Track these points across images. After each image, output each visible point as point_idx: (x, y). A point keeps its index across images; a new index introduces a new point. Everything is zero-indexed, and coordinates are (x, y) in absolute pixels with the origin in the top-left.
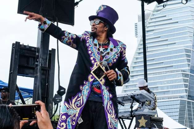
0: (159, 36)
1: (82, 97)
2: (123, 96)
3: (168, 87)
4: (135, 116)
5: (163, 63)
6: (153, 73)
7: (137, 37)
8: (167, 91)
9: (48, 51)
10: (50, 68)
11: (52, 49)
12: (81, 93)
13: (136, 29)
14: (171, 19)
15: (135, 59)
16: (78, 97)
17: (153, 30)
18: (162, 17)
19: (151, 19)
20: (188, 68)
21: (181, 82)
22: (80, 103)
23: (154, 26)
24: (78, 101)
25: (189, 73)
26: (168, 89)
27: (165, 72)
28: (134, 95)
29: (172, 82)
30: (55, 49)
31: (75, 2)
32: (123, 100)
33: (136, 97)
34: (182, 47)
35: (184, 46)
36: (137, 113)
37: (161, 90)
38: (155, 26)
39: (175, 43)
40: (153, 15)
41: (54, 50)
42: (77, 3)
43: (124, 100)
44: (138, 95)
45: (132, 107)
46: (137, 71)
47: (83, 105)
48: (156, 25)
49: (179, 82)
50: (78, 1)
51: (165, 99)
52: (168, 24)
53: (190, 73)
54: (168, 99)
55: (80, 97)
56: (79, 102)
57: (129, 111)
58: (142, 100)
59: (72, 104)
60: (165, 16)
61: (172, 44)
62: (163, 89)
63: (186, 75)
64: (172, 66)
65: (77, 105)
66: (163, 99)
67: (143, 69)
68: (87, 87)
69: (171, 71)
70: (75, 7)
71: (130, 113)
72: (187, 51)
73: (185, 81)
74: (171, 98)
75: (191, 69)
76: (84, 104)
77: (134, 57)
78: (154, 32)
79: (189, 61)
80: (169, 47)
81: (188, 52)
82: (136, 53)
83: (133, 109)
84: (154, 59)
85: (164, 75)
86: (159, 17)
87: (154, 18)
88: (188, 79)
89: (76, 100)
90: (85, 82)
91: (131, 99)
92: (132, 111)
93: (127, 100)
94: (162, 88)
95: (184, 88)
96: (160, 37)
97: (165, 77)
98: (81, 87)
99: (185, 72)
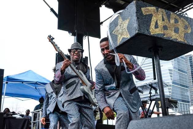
2: (143, 85)
4: (154, 100)
9: (82, 59)
11: (85, 57)
20: (171, 81)
25: (172, 84)
28: (152, 84)
30: (88, 57)
31: (101, 22)
33: (154, 85)
35: (168, 68)
36: (155, 97)
41: (86, 58)
42: (102, 23)
43: (144, 89)
45: (150, 93)
50: (103, 21)
57: (148, 97)
63: (170, 86)
70: (101, 25)
73: (169, 89)
75: (173, 82)
79: (171, 76)
81: (171, 71)
83: (151, 95)
88: (171, 88)
92: (151, 96)
99: (169, 83)
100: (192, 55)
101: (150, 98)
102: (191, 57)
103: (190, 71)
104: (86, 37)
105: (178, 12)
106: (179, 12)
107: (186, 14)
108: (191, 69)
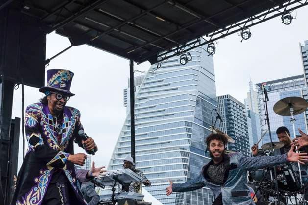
0: (154, 105)
1: (38, 191)
3: (163, 168)
4: (117, 201)
5: (158, 138)
6: (145, 151)
7: (126, 106)
8: (162, 173)
9: (10, 120)
10: (13, 142)
12: (37, 187)
13: (125, 97)
14: (169, 85)
15: (124, 133)
16: (34, 192)
17: (147, 98)
18: (159, 81)
19: (145, 84)
20: (188, 145)
21: (179, 162)
22: (37, 199)
23: (147, 93)
24: (34, 196)
26: (162, 170)
27: (160, 149)
28: (117, 175)
29: (168, 161)
30: (19, 119)
31: (46, 59)
32: (103, 182)
33: (119, 178)
34: (182, 119)
35: (184, 119)
36: (120, 197)
37: (155, 171)
38: (149, 93)
39: (173, 115)
40: (148, 79)
41: (17, 119)
42: (49, 61)
43: (105, 182)
44: (121, 175)
45: (113, 190)
46: (125, 149)
47: (41, 200)
48: (151, 92)
49: (177, 162)
50: (50, 58)
51: (159, 183)
52: (166, 90)
53: (191, 151)
54: (163, 182)
55: (36, 192)
56: (36, 197)
57: (110, 195)
58: (127, 182)
59: (26, 201)
60: (162, 81)
61: (169, 115)
62: (156, 171)
63: (186, 154)
64: (169, 142)
65: (33, 201)
66: (156, 182)
67: (130, 146)
68: (45, 177)
69: (167, 148)
70: (46, 66)
71: (111, 197)
72: (188, 124)
73: (184, 160)
74: (166, 182)
75: (191, 146)
76: (42, 198)
77: (122, 132)
78: (148, 100)
79: (190, 136)
80: (166, 119)
81: (189, 126)
82: (124, 126)
84: (147, 134)
85: (159, 153)
86: (155, 82)
87: (148, 83)
89: (31, 196)
90: (41, 172)
91: (113, 179)
92: (113, 195)
93: (108, 181)
94: (156, 169)
95: (183, 170)
96: (155, 107)
97: (159, 156)
98: (36, 179)
99: (185, 149)
100: (230, 96)
101: (113, 198)
102: (229, 100)
103: (226, 127)
104: (18, 84)
105: (177, 49)
106: (179, 50)
107: (189, 54)
108: (227, 124)
